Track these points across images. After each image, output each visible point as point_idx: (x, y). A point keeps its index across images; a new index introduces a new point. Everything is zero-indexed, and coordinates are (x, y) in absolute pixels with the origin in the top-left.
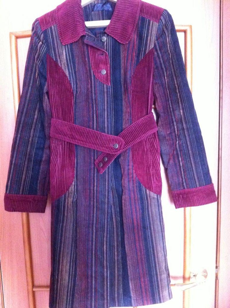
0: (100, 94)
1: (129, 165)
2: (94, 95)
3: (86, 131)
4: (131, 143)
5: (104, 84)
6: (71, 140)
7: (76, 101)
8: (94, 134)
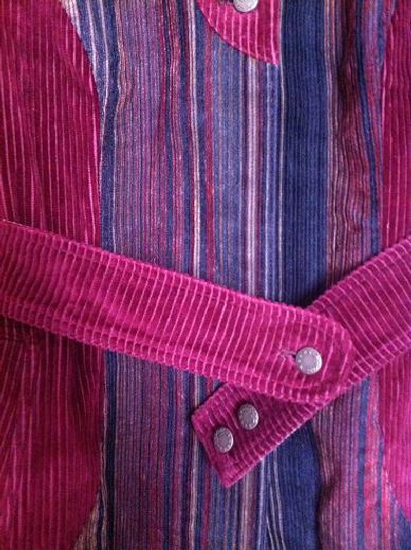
0: (226, 104)
1: (363, 451)
2: (194, 112)
3: (160, 284)
4: (384, 347)
5: (246, 56)
6: (81, 331)
7: (109, 137)
8: (199, 296)
